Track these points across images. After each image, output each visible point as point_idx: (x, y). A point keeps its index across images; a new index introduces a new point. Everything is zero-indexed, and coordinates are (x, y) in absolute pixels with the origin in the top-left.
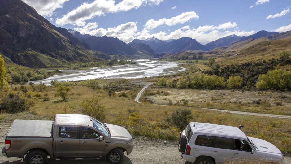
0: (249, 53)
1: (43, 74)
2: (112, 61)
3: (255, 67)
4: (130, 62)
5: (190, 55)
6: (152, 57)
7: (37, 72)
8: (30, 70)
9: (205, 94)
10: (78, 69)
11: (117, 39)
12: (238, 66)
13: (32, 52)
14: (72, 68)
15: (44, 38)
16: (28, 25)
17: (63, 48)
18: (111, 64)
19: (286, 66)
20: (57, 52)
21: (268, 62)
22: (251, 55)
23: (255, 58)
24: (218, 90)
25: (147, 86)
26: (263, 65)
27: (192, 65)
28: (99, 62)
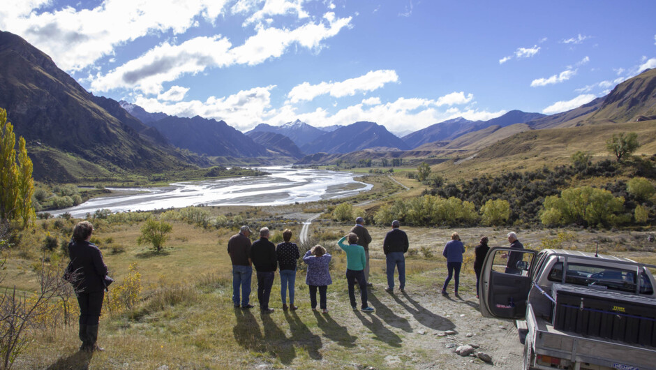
0: (497, 154)
1: (71, 195)
2: (216, 169)
3: (529, 182)
4: (252, 171)
5: (375, 158)
6: (295, 162)
7: (56, 191)
8: (41, 187)
9: (443, 235)
10: (145, 185)
11: (222, 123)
12: (495, 181)
13: (43, 148)
14: (131, 183)
15: (70, 119)
16: (35, 91)
17: (110, 139)
18: (212, 175)
19: (589, 180)
20: (98, 148)
21: (554, 171)
22: (501, 159)
23: (510, 164)
24: (465, 227)
25: (309, 221)
26: (544, 178)
27: (382, 178)
28: (188, 170)
